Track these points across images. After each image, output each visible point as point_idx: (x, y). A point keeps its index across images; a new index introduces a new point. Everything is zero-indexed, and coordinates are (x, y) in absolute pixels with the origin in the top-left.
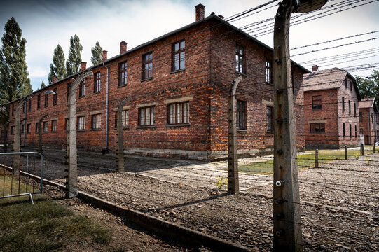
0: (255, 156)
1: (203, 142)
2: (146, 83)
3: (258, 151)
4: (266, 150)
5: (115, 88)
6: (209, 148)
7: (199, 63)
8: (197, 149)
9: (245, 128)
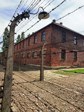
0: (69, 68)
1: (49, 63)
2: (35, 45)
3: (70, 67)
4: (74, 67)
5: (27, 46)
6: (50, 65)
7: (49, 38)
8: (47, 65)
9: (65, 59)
